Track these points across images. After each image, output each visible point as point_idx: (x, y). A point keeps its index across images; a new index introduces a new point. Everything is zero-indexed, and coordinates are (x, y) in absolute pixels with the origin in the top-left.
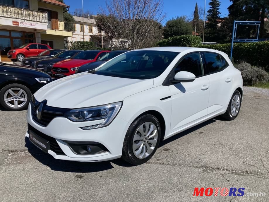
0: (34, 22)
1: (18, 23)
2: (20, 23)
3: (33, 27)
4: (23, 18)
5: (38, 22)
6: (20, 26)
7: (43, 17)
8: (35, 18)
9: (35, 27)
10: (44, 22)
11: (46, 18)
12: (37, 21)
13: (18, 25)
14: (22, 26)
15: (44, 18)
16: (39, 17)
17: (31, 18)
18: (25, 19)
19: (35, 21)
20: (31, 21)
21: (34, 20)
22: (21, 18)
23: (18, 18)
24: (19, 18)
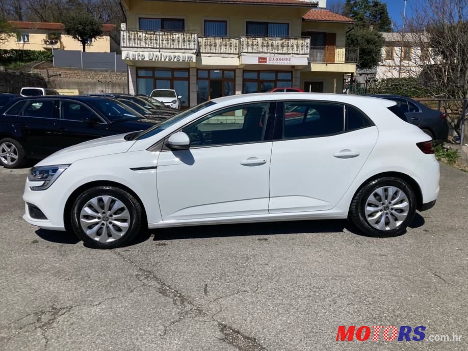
0: (289, 56)
1: (266, 59)
2: (268, 59)
3: (286, 63)
4: (273, 52)
5: (295, 54)
6: (268, 63)
7: (302, 46)
8: (291, 49)
9: (289, 62)
10: (303, 53)
11: (307, 46)
12: (292, 54)
13: (266, 62)
14: (270, 64)
15: (305, 48)
16: (297, 47)
17: (285, 50)
18: (276, 52)
19: (290, 54)
20: (285, 54)
21: (289, 52)
22: (271, 52)
23: (266, 51)
24: (268, 51)
